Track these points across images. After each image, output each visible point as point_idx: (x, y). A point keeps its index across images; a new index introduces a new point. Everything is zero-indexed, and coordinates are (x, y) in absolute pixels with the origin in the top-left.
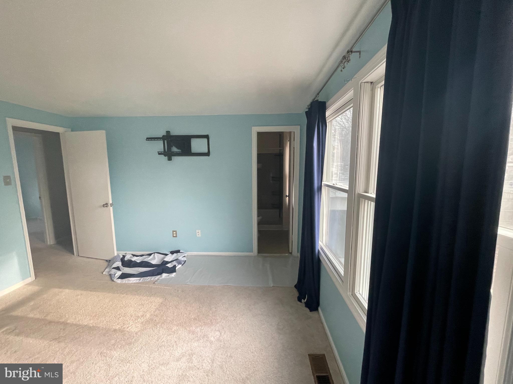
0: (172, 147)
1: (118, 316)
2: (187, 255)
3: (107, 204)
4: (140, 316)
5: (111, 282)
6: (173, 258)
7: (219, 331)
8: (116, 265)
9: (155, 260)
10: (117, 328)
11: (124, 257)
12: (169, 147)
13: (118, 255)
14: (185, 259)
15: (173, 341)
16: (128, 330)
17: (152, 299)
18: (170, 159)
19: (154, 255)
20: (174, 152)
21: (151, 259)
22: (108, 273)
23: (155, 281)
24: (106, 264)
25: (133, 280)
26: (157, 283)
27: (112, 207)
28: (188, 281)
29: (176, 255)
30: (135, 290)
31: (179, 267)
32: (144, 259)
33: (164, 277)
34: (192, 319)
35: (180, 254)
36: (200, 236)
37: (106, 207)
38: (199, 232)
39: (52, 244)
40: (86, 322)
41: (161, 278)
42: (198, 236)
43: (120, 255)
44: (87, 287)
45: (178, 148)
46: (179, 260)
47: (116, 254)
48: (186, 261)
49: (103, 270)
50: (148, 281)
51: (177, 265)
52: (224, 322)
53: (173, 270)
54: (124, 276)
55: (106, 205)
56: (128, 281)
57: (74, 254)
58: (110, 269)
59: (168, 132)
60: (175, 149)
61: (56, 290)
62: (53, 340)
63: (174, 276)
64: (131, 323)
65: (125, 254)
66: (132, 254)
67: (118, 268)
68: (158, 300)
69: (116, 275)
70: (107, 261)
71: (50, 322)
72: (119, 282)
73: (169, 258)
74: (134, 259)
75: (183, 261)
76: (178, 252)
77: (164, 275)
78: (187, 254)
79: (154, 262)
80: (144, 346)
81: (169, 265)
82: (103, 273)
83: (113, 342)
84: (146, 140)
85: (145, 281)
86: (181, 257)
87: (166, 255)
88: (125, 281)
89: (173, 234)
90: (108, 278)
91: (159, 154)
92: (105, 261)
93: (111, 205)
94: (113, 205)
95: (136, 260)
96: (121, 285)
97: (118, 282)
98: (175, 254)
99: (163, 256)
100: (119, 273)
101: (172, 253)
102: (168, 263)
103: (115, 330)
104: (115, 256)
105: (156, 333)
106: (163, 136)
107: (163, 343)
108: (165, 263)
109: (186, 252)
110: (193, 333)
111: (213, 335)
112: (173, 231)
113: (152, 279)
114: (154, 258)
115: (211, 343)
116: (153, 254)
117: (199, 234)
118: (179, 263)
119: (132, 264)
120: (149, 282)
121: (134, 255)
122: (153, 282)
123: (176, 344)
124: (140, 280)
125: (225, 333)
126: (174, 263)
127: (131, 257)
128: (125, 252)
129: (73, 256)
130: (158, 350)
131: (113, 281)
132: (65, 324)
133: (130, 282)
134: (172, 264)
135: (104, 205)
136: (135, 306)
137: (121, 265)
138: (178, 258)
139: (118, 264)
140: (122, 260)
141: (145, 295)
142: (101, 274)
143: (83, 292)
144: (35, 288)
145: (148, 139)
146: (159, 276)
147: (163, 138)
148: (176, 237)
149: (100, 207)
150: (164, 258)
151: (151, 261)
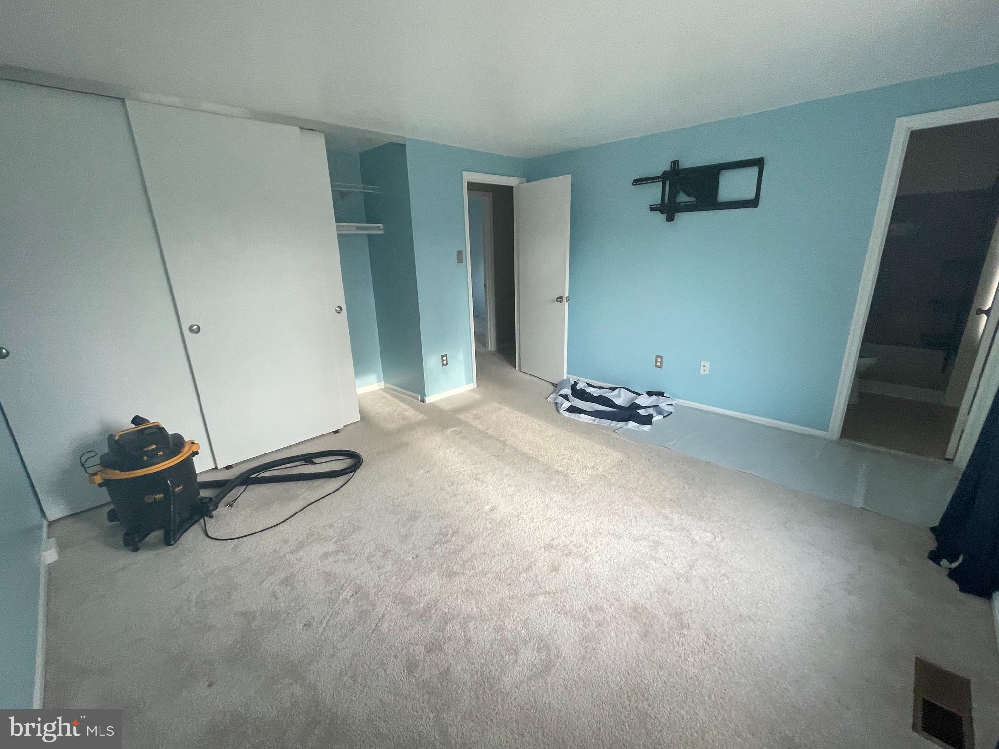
0: (679, 193)
1: (562, 457)
2: (676, 404)
3: (561, 297)
4: (589, 467)
5: (556, 413)
6: (651, 403)
7: (713, 534)
8: (564, 392)
9: (621, 399)
10: (560, 469)
11: (576, 383)
12: (673, 195)
13: (568, 380)
14: (671, 409)
15: (632, 515)
16: (572, 476)
17: (608, 451)
18: (670, 219)
19: (620, 391)
20: (682, 204)
21: (614, 396)
22: (554, 400)
23: (616, 428)
24: (551, 388)
25: (584, 418)
26: (619, 432)
27: (567, 303)
28: (672, 443)
29: (657, 400)
30: (587, 430)
31: (657, 418)
32: (604, 393)
33: (630, 427)
34: (668, 499)
35: (663, 399)
36: (707, 373)
37: (560, 302)
38: (706, 365)
39: (492, 350)
40: (526, 449)
41: (625, 427)
42: (702, 372)
43: (571, 379)
44: (527, 410)
45: (689, 195)
46: (660, 408)
47: (565, 378)
48: (672, 412)
49: (547, 394)
50: (605, 425)
51: (654, 415)
52: (726, 525)
53: (647, 420)
54: (572, 409)
55: (560, 299)
56: (578, 418)
57: (515, 368)
58: (556, 396)
59: (675, 163)
60: (683, 198)
61: (495, 405)
62: (493, 456)
63: (648, 429)
64: (577, 470)
65: (578, 380)
66: (587, 383)
67: (566, 397)
68: (617, 455)
69: (563, 406)
70: (553, 384)
71: (490, 437)
72: (567, 416)
73: (643, 401)
74: (589, 390)
75: (667, 411)
76: (660, 394)
77: (632, 424)
78: (675, 402)
79: (618, 401)
80: (591, 503)
81: (642, 412)
82: (547, 399)
83: (554, 483)
84: (633, 185)
85: (602, 424)
86: (663, 404)
87: (639, 394)
88: (574, 416)
89: (656, 361)
90: (553, 406)
91: (653, 209)
92: (551, 385)
93: (568, 300)
94: (569, 300)
95: (592, 392)
96: (569, 420)
97: (565, 415)
98: (654, 397)
99: (634, 395)
100: (567, 404)
101: (650, 394)
102: (641, 407)
103: (557, 471)
104: (565, 380)
105: (608, 495)
106: (665, 173)
107: (617, 511)
108: (636, 406)
109: (675, 397)
110: (666, 517)
111: (701, 535)
112: (657, 357)
113: (611, 425)
114: (619, 395)
115: (694, 542)
116: (618, 390)
117: (705, 368)
118: (660, 412)
119: (586, 396)
120: (607, 427)
121: (589, 385)
122: (614, 429)
123: (636, 521)
124: (594, 421)
125: (722, 540)
126: (651, 411)
127: (585, 387)
128: (579, 378)
129: (514, 369)
130: (610, 516)
131: (559, 412)
132: (505, 443)
133: (580, 420)
134: (647, 412)
135: (558, 298)
136: (585, 452)
137: (570, 395)
138: (659, 403)
139: (567, 392)
140: (573, 387)
141: (599, 443)
142: (544, 400)
143: (524, 415)
144: (477, 396)
145: (637, 182)
146: (624, 423)
147: (664, 177)
148: (661, 367)
149: (553, 301)
150: (636, 398)
151: (613, 398)
